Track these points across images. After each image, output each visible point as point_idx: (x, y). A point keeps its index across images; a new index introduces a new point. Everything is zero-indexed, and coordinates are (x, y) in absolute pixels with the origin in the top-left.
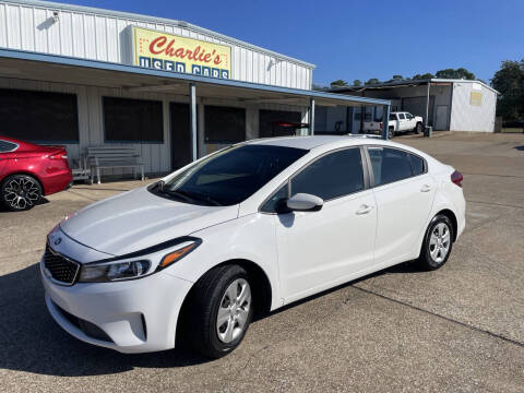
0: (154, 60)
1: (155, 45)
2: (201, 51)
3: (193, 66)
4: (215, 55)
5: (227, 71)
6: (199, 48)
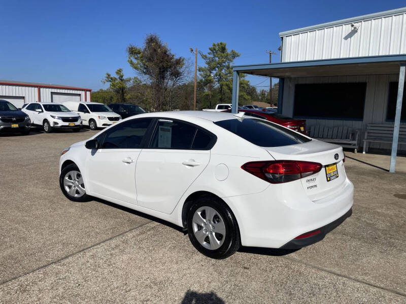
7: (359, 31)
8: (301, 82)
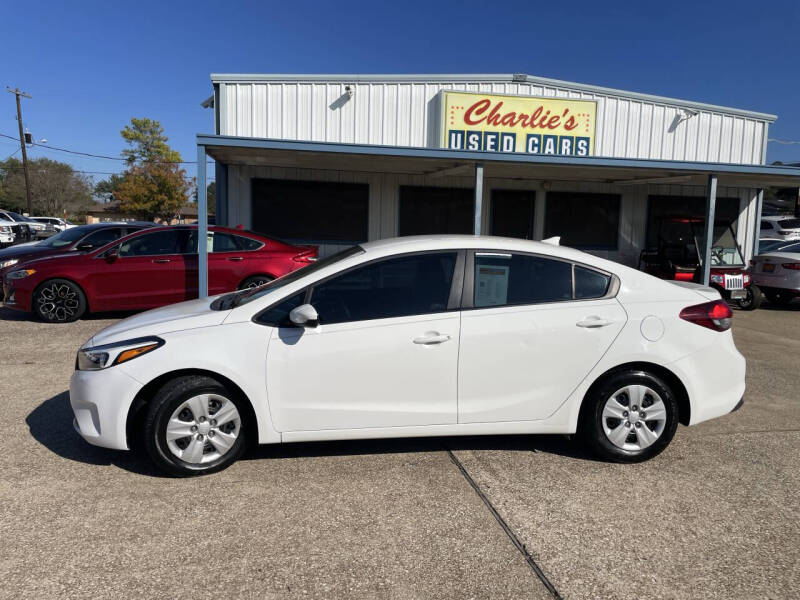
0: (470, 133)
1: (473, 113)
2: (543, 114)
3: (529, 136)
4: (568, 117)
5: (587, 139)
6: (541, 109)
7: (352, 98)
8: (262, 175)
